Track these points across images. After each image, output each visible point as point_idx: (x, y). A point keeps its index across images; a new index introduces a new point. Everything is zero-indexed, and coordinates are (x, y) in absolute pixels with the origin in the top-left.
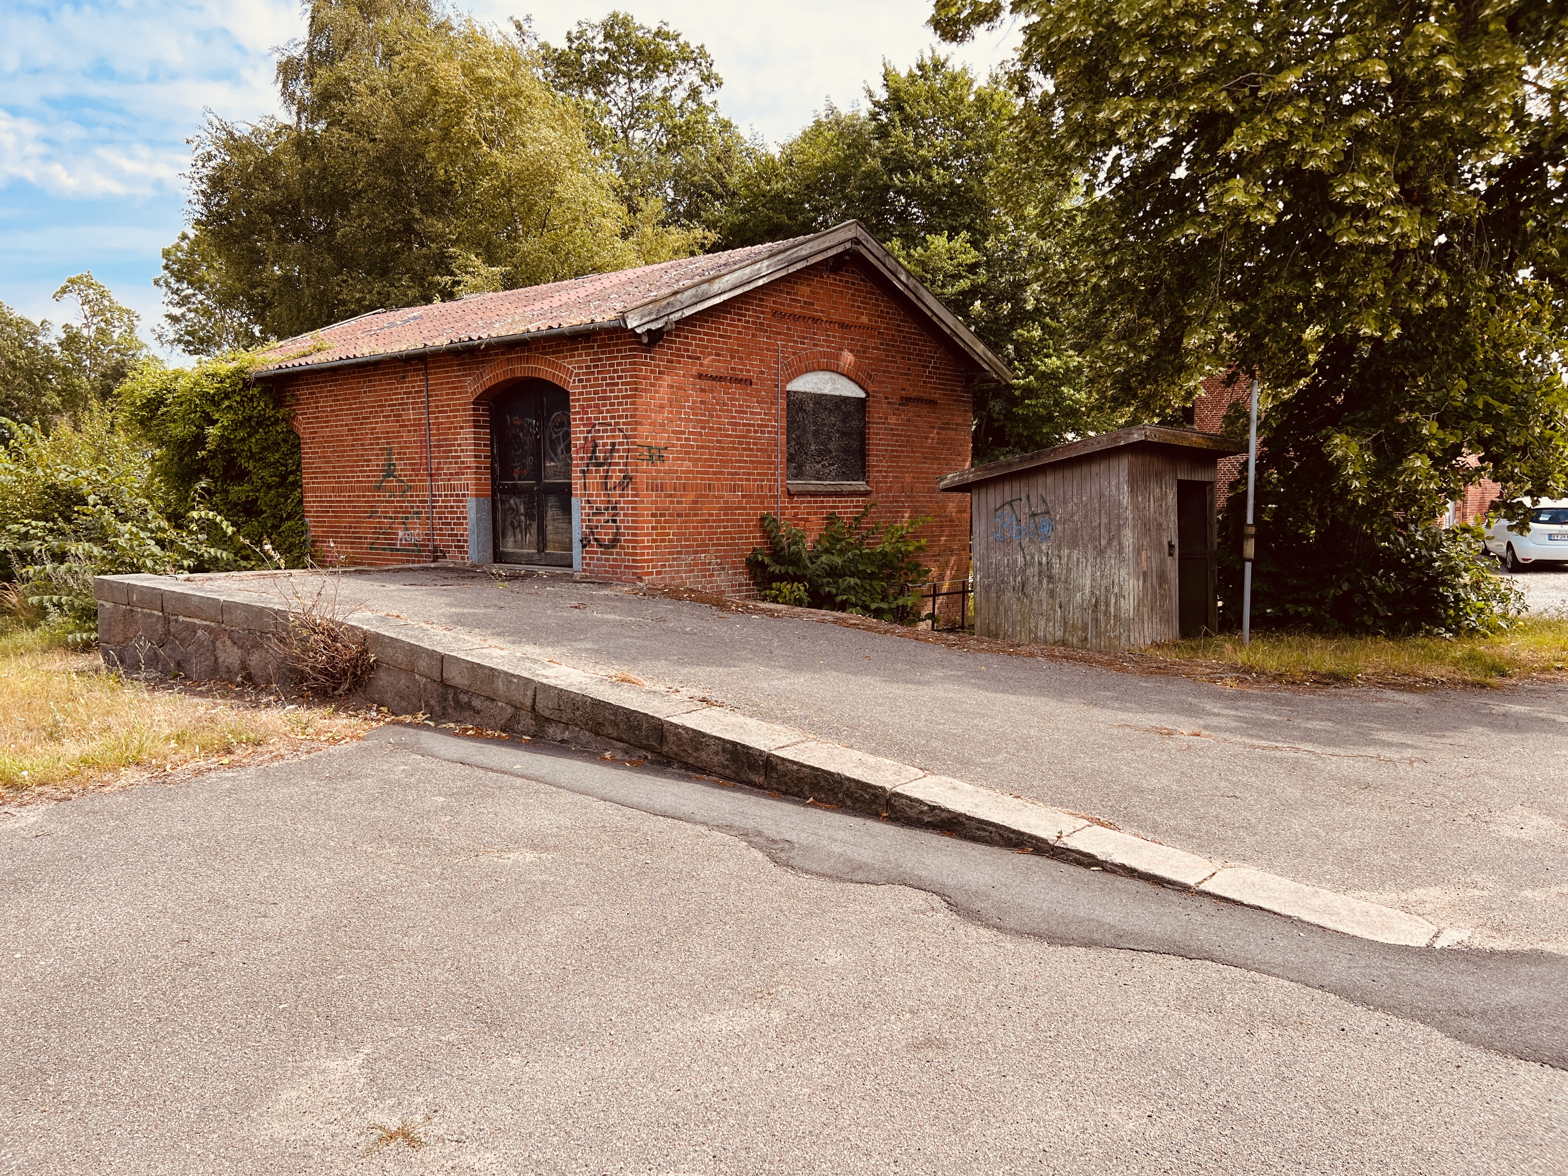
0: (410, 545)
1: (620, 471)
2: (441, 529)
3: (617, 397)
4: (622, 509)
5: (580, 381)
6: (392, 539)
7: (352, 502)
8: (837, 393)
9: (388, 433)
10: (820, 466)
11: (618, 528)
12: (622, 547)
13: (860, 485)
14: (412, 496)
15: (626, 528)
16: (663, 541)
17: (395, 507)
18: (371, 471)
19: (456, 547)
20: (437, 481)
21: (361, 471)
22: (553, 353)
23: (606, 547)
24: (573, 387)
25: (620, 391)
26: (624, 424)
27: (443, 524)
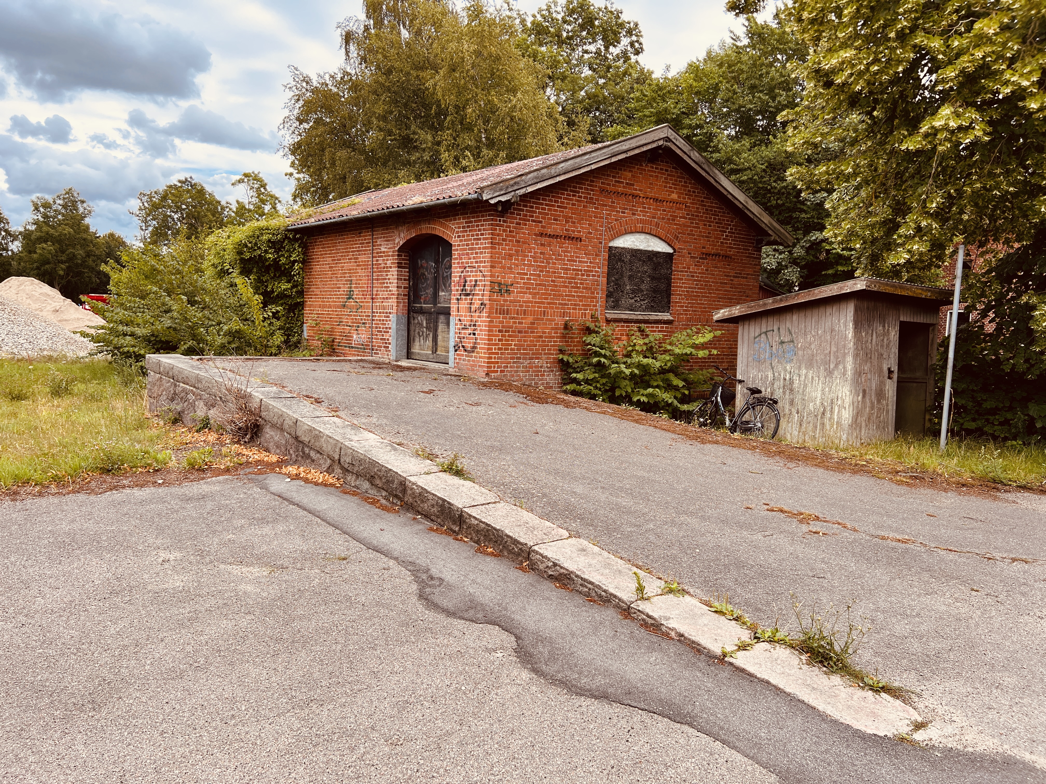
0: (359, 344)
1: (479, 300)
2: (377, 335)
3: (479, 248)
4: (479, 326)
5: (459, 237)
6: (350, 340)
7: (330, 314)
8: (650, 249)
9: (350, 270)
10: (633, 301)
11: (476, 339)
12: (478, 353)
13: (666, 316)
14: (361, 312)
15: (481, 339)
16: (507, 349)
17: (352, 319)
18: (340, 295)
19: (384, 347)
20: (376, 302)
21: (335, 295)
22: (444, 217)
23: (469, 352)
24: (454, 241)
25: (482, 244)
26: (483, 267)
27: (378, 331)
